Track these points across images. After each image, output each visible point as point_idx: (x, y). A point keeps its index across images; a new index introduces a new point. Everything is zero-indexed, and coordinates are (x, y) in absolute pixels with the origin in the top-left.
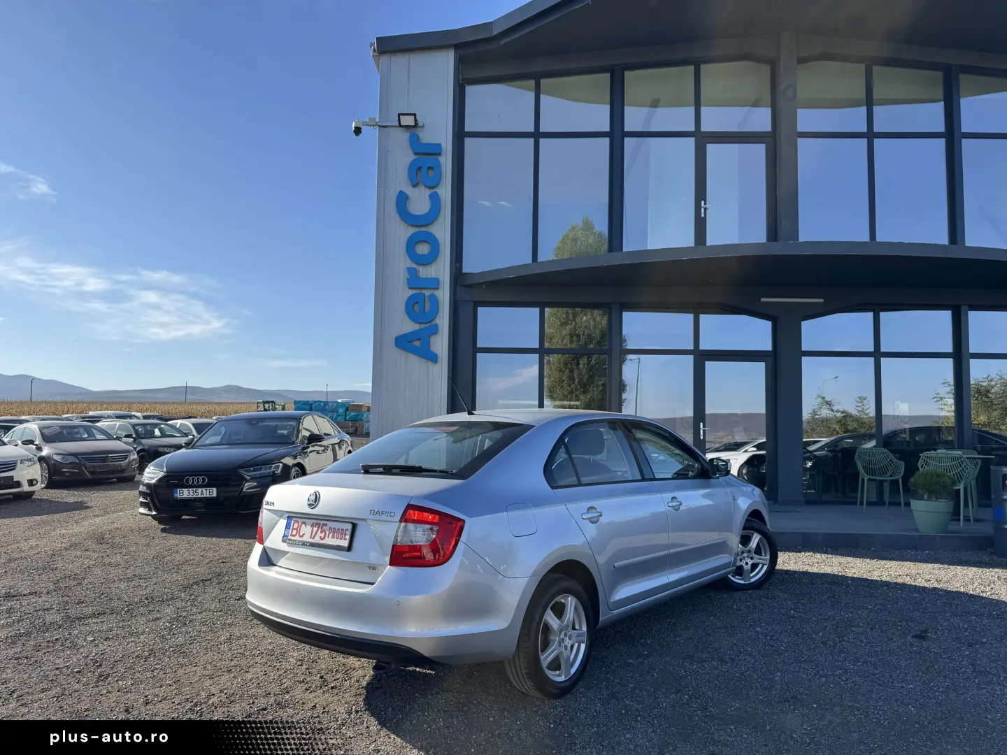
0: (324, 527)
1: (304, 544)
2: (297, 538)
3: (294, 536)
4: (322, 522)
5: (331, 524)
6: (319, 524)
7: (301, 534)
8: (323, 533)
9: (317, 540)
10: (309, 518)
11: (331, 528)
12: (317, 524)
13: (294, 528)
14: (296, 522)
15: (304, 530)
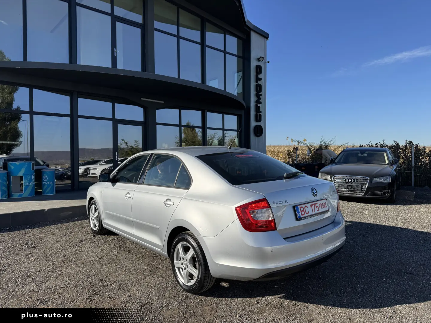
0: (317, 205)
1: (312, 216)
2: (306, 215)
3: (303, 215)
5: (319, 202)
6: (314, 204)
7: (307, 212)
8: (317, 208)
9: (316, 212)
10: (307, 203)
11: (319, 204)
12: (313, 204)
13: (301, 211)
14: (300, 208)
15: (307, 210)
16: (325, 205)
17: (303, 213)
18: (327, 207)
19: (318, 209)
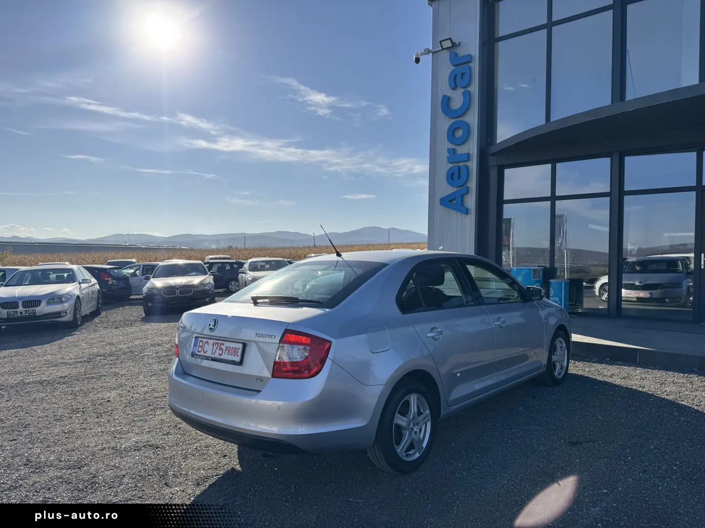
0: (222, 347)
1: (207, 358)
2: (202, 353)
3: (199, 352)
4: (220, 342)
5: (227, 344)
7: (205, 350)
8: (221, 351)
9: (216, 355)
10: (211, 339)
11: (227, 347)
12: (217, 343)
13: (200, 346)
14: (201, 341)
15: (207, 347)
16: (235, 352)
17: (200, 349)
18: (238, 356)
19: (221, 353)
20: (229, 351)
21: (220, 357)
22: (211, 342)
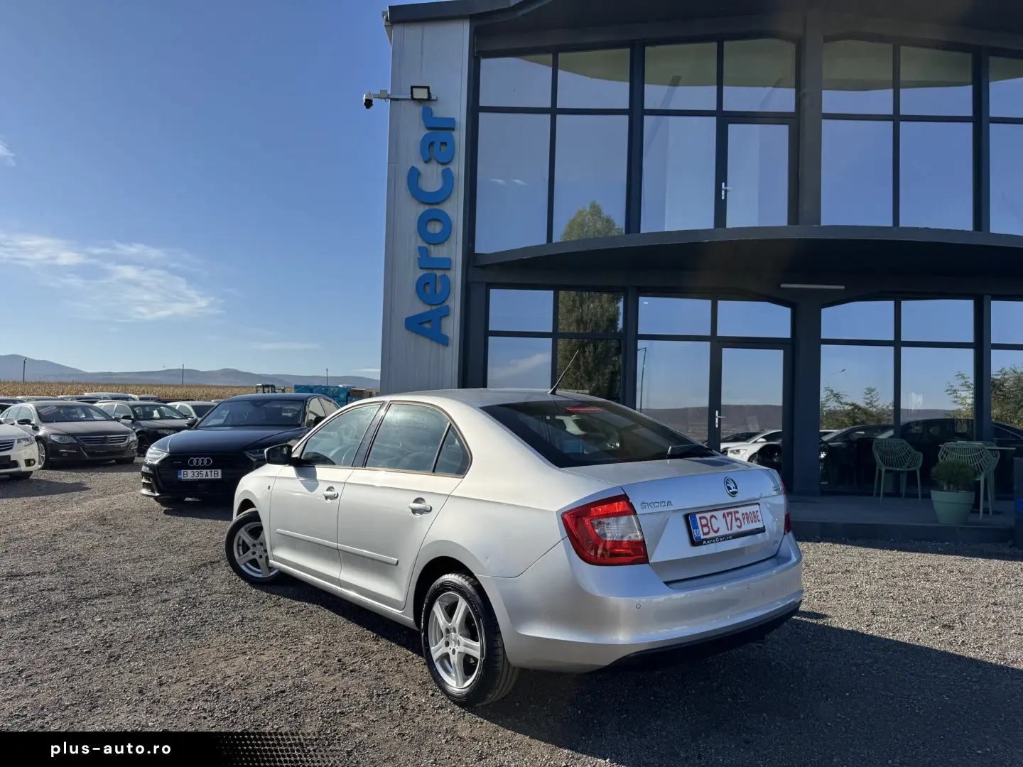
0: (737, 515)
1: (725, 537)
5: (742, 510)
6: (731, 513)
9: (735, 530)
11: (743, 514)
12: (728, 513)
13: (703, 526)
14: (701, 518)
15: (715, 524)
16: (755, 517)
17: (706, 530)
18: (759, 521)
19: (739, 525)
20: (748, 518)
21: (740, 530)
22: (719, 514)
